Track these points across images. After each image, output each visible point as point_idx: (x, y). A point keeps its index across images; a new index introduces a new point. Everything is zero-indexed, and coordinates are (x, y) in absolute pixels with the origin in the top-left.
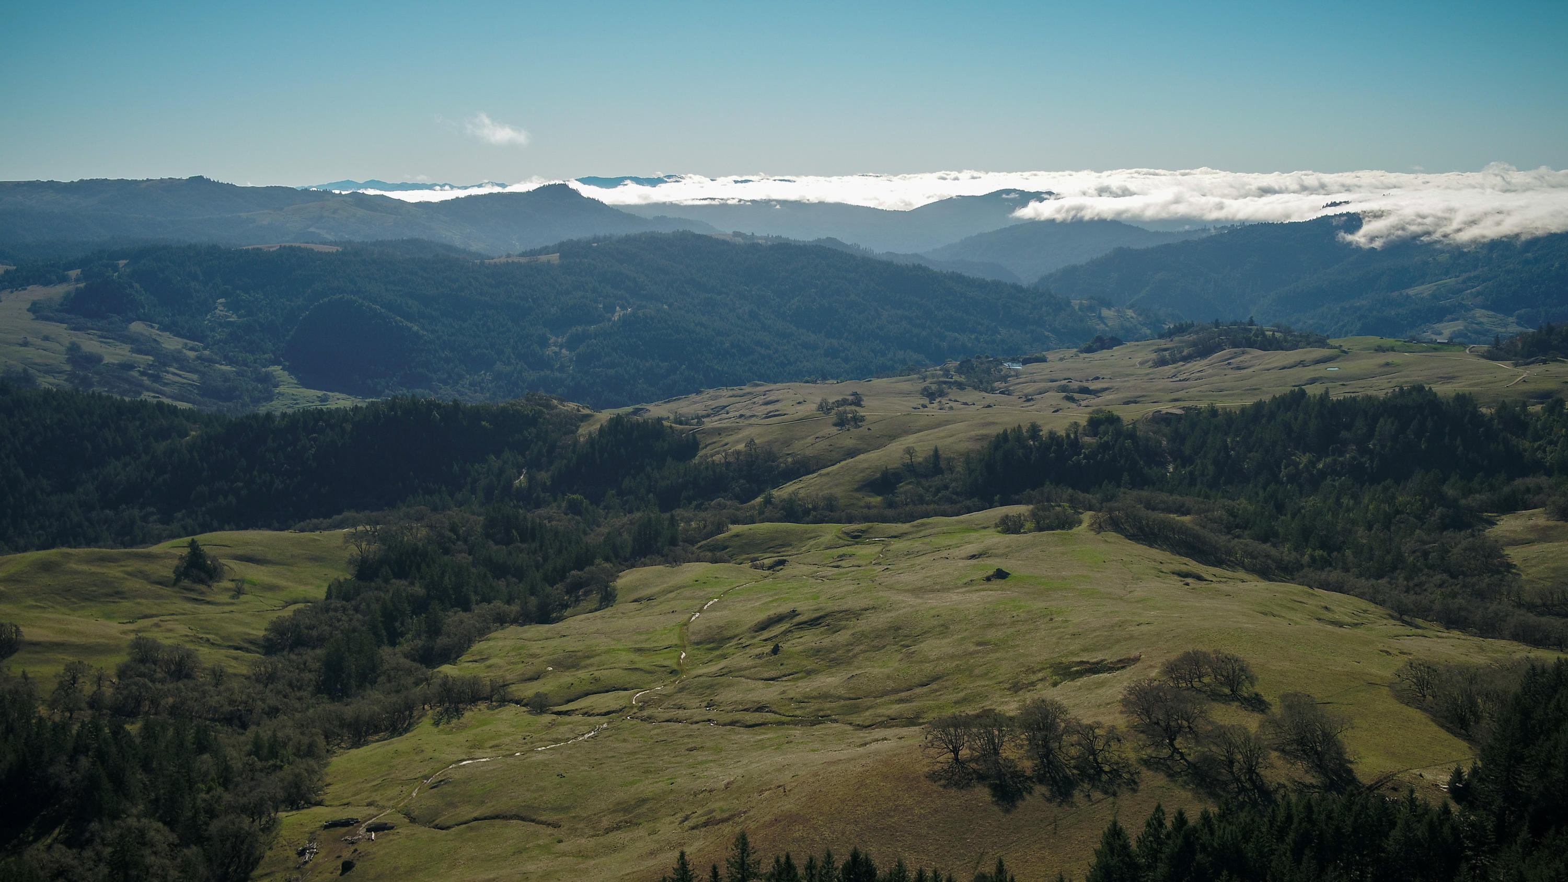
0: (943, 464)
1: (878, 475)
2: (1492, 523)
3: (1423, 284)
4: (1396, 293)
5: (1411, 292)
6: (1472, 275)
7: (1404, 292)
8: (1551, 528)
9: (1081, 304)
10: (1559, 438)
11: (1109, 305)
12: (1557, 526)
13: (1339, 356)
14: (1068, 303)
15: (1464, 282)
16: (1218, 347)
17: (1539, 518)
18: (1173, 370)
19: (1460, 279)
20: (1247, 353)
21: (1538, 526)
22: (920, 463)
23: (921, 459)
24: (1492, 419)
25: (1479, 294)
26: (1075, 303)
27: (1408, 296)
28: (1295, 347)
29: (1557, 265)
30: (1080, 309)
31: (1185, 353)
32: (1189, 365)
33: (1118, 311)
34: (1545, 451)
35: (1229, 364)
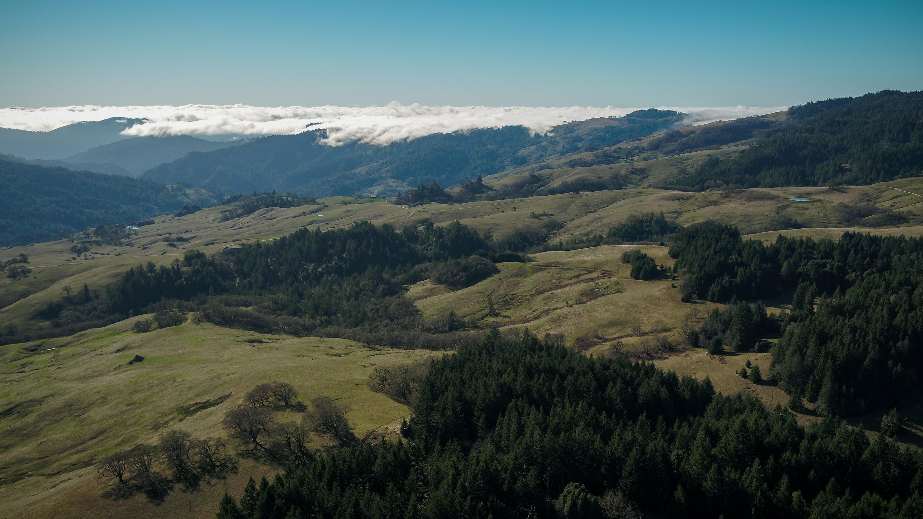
0: (91, 295)
1: (46, 307)
2: (407, 290)
3: (361, 166)
4: (349, 172)
5: (356, 171)
6: (385, 161)
7: (353, 171)
8: (433, 289)
9: (172, 187)
10: (433, 242)
11: (190, 187)
12: (436, 287)
13: (323, 208)
14: (164, 187)
15: (381, 165)
16: (257, 208)
17: (427, 284)
18: (233, 223)
19: (379, 163)
20: (274, 210)
21: (428, 288)
22: (75, 296)
23: (75, 293)
24: (401, 236)
25: (388, 171)
26: (169, 187)
27: (355, 174)
28: (299, 205)
29: (423, 154)
30: (172, 190)
31: (238, 212)
32: (241, 219)
33: (196, 190)
34: (427, 250)
35: (264, 217)
